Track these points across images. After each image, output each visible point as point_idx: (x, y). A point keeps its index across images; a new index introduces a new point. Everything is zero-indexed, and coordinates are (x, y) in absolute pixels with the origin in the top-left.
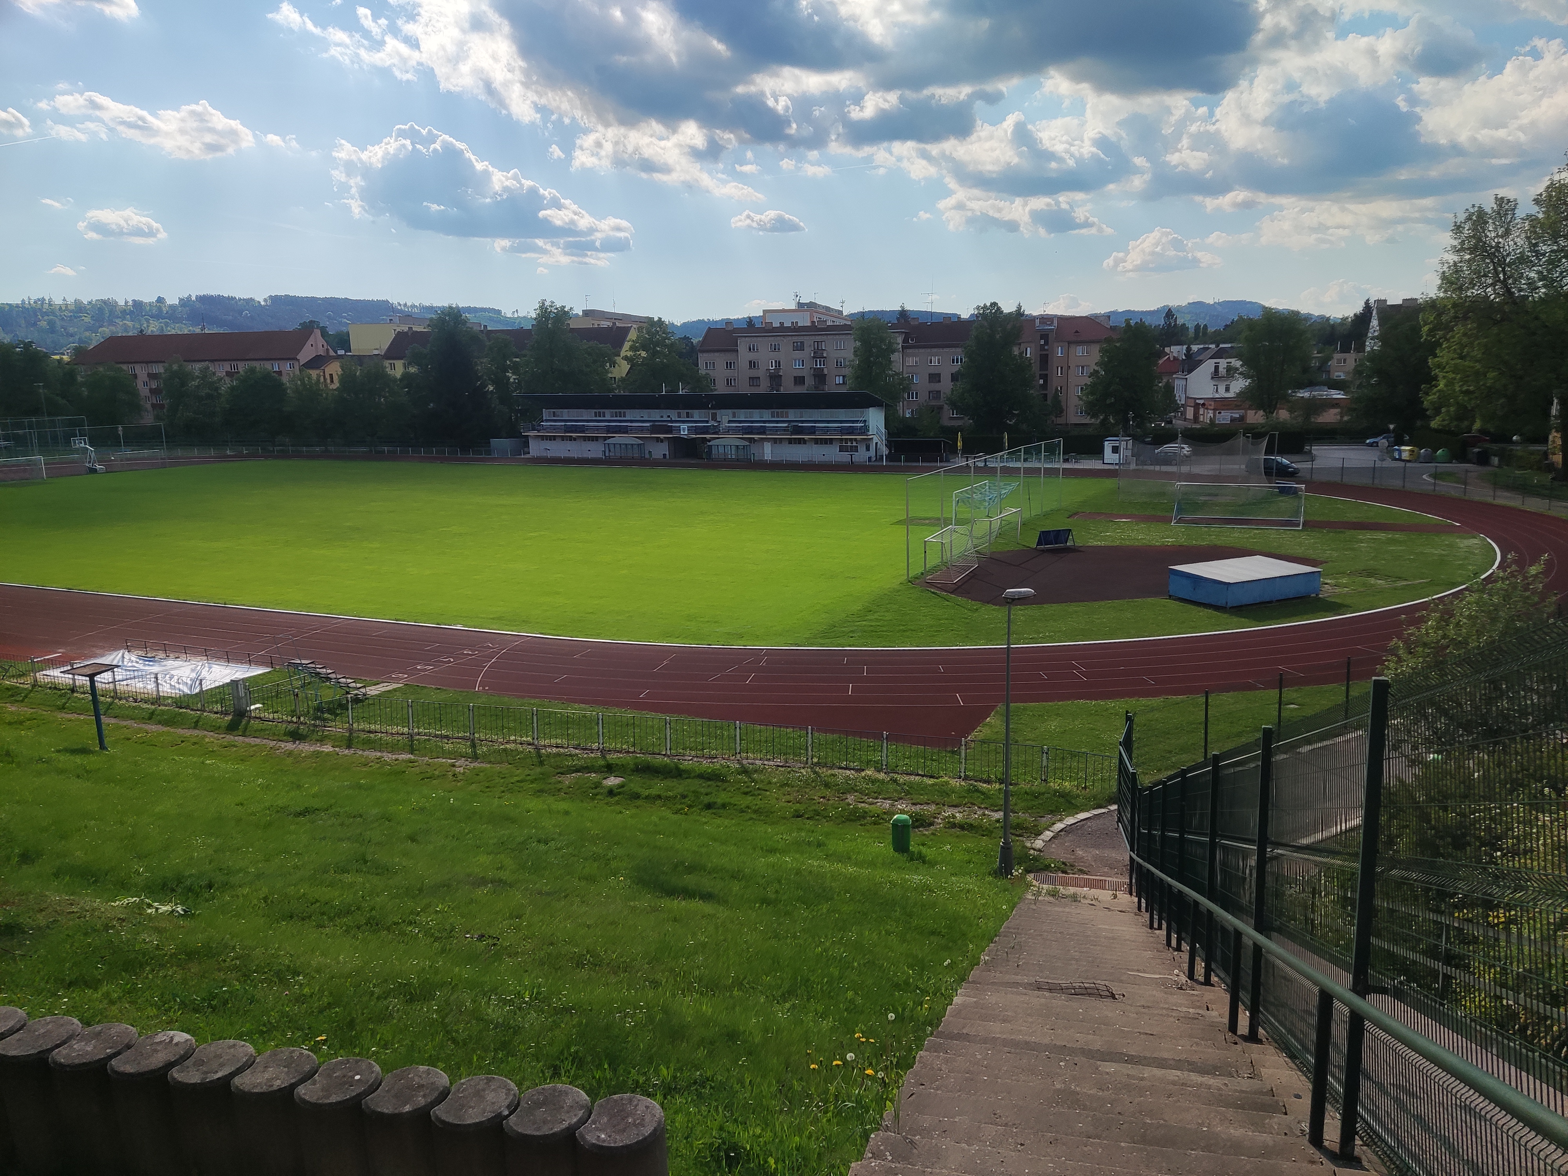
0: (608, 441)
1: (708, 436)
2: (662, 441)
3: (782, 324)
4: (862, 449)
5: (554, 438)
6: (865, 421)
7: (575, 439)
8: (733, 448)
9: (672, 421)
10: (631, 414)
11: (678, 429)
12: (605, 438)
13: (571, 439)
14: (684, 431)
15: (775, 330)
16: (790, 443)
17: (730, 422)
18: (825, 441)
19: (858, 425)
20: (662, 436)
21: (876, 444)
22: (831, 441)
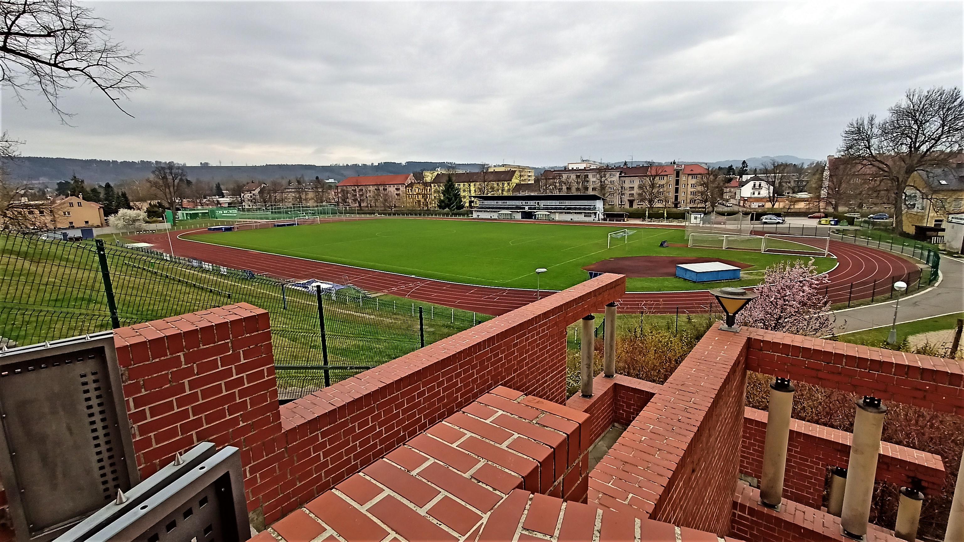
0: (500, 212)
1: (535, 211)
2: (519, 212)
3: (573, 168)
4: (593, 216)
5: (482, 211)
6: (595, 205)
7: (488, 212)
8: (544, 215)
9: (523, 205)
10: (508, 202)
11: (524, 208)
12: (499, 211)
14: (527, 209)
15: (570, 170)
16: (565, 213)
17: (544, 205)
18: (579, 213)
19: (592, 207)
20: (519, 211)
21: (599, 214)
22: (581, 213)
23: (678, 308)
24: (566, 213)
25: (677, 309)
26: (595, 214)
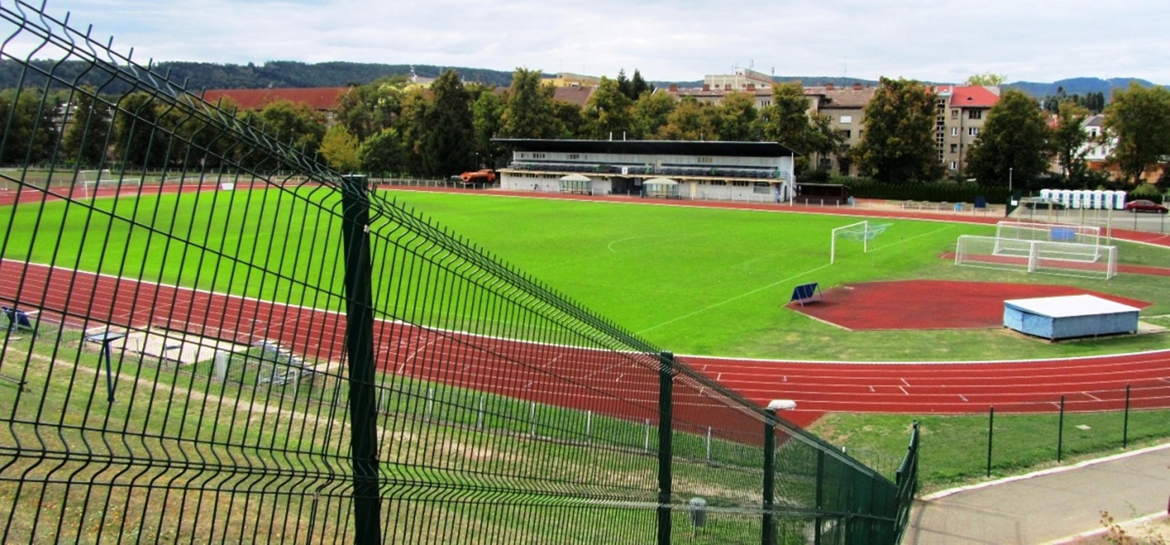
0: (563, 178)
1: (644, 177)
2: (606, 179)
5: (520, 175)
6: (776, 168)
7: (537, 176)
8: (665, 188)
9: (615, 164)
10: (582, 157)
11: (620, 172)
12: (561, 176)
13: (533, 175)
14: (625, 172)
16: (713, 184)
17: (663, 165)
18: (742, 184)
19: (771, 171)
20: (606, 175)
21: (786, 187)
22: (747, 183)
23: (1063, 398)
24: (713, 182)
25: (1062, 400)
26: (778, 185)
